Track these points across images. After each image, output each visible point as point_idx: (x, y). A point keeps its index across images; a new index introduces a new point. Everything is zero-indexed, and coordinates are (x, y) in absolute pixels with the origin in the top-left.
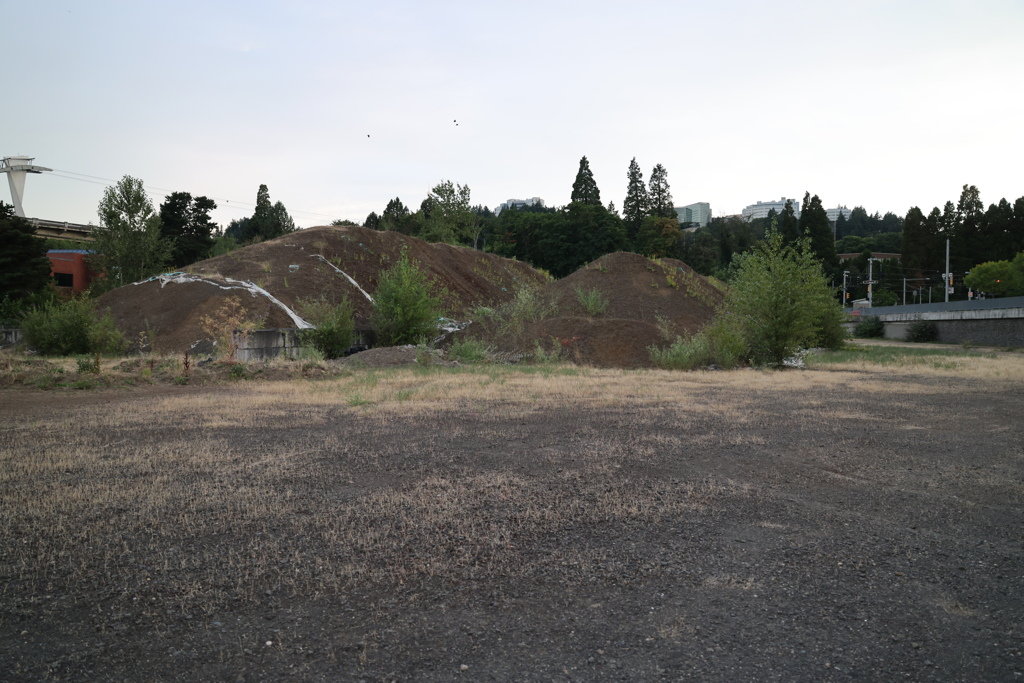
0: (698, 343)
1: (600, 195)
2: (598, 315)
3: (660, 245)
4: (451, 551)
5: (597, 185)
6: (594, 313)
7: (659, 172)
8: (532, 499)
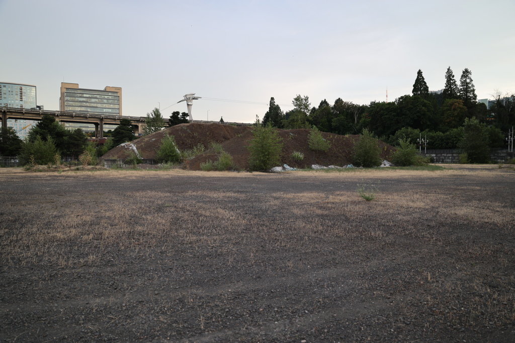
5: (427, 84)
7: (466, 73)
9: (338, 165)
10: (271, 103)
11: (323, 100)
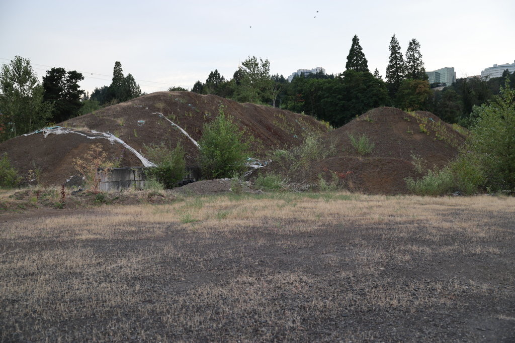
0: (445, 175)
1: (368, 64)
2: (367, 155)
3: (414, 101)
4: (256, 331)
5: (366, 57)
6: (363, 153)
7: (413, 45)
8: (317, 292)
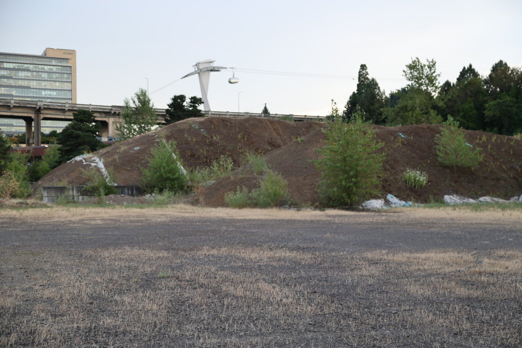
9: (498, 197)
10: (360, 75)
11: (467, 66)
